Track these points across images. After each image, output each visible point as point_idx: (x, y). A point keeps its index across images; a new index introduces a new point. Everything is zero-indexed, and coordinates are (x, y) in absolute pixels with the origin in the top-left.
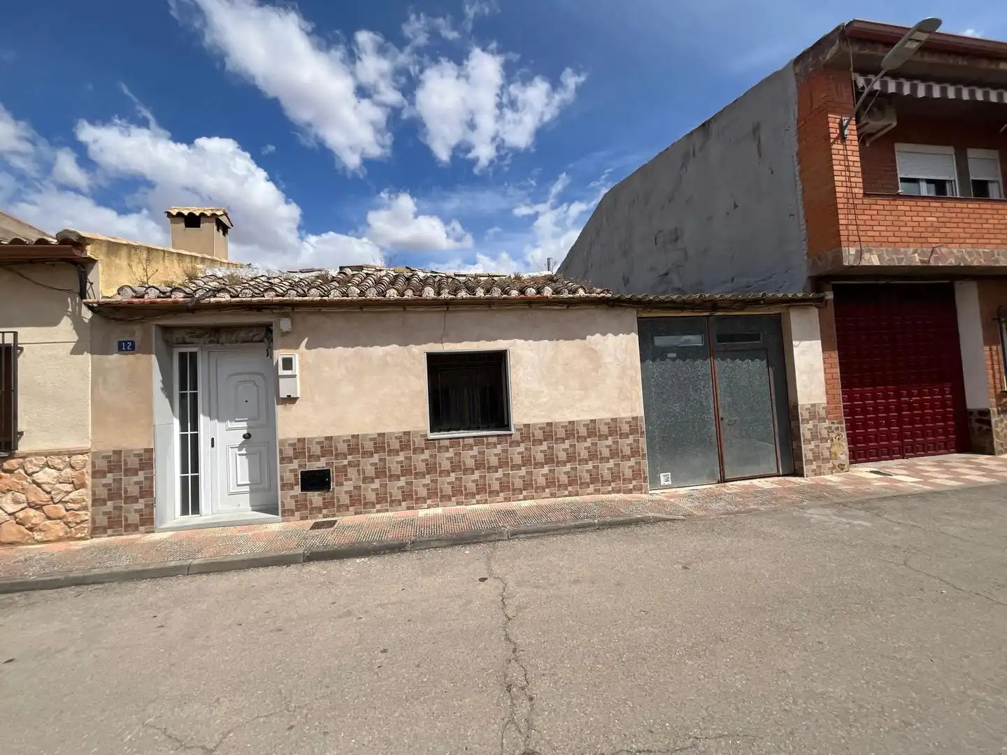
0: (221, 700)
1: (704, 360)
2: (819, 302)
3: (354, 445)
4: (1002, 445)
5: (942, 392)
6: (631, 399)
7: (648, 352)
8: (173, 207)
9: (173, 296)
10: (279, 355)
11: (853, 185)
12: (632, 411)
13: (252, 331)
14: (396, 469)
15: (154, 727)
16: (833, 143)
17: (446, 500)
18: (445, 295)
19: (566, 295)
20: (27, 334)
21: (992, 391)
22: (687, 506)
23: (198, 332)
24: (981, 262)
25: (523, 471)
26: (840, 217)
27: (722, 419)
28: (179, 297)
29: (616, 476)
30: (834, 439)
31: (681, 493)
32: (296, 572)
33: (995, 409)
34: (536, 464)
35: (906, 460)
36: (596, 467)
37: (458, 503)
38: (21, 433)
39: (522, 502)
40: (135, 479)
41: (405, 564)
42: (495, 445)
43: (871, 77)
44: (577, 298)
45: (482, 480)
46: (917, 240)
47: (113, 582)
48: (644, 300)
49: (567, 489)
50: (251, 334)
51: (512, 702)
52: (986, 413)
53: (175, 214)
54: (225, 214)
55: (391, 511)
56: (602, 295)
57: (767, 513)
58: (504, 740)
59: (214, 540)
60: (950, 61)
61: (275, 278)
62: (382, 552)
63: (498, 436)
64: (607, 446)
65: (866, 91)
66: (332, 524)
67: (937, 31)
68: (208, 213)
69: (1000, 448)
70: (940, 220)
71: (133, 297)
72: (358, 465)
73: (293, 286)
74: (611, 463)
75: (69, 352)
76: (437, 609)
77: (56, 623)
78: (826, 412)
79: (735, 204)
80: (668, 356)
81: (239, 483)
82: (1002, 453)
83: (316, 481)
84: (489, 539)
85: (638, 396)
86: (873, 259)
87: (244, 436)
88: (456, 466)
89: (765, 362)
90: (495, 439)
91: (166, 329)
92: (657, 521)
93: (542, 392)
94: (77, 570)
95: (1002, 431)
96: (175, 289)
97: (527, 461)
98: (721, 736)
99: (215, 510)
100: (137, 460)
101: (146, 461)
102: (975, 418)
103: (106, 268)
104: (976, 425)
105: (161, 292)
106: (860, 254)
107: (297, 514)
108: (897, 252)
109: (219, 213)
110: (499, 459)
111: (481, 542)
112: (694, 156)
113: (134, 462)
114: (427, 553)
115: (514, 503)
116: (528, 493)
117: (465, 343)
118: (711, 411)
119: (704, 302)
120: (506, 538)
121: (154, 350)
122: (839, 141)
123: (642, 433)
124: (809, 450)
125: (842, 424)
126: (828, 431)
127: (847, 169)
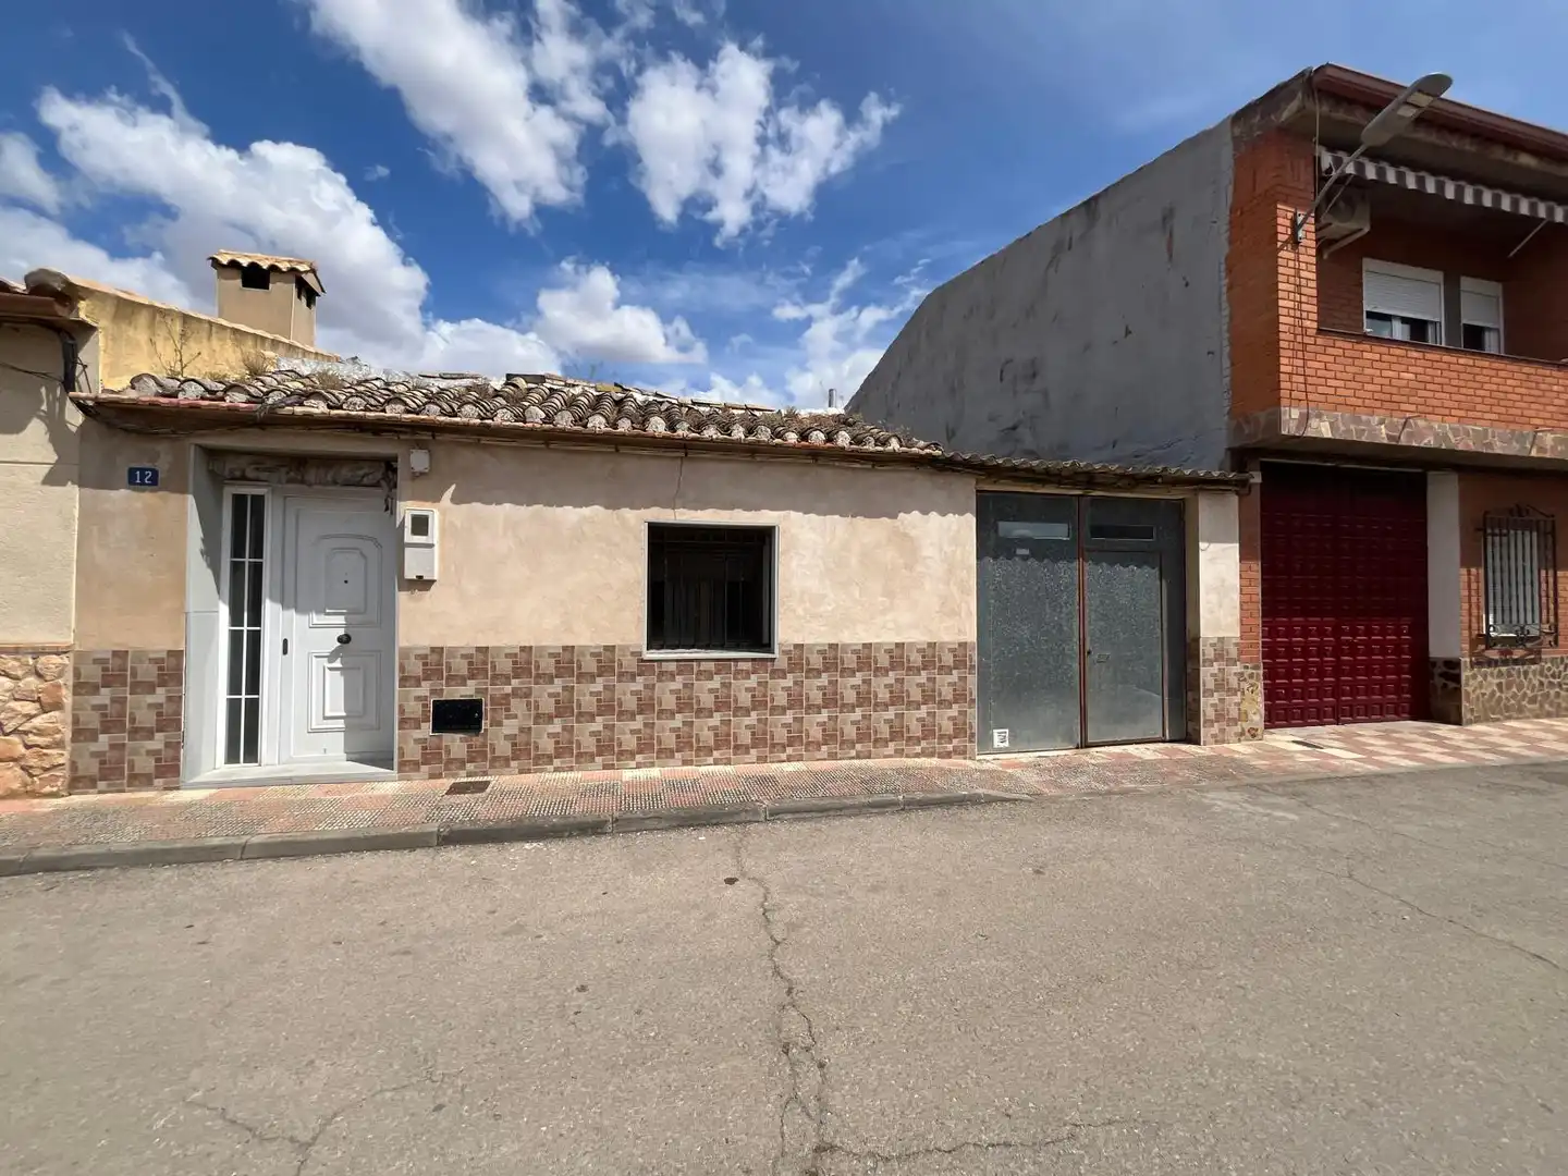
0: (317, 1062)
1: (1069, 562)
2: (1241, 487)
3: (524, 662)
4: (1472, 710)
5: (1398, 633)
6: (960, 615)
7: (990, 545)
8: (223, 251)
9: (228, 399)
10: (407, 509)
11: (1305, 315)
12: (960, 632)
13: (361, 468)
14: (589, 703)
15: (203, 1105)
16: (1281, 249)
17: (667, 757)
18: (683, 431)
19: (870, 447)
21: (1466, 633)
22: (1031, 779)
23: (269, 463)
24: (1468, 445)
25: (789, 717)
27: (1089, 653)
28: (238, 399)
29: (929, 731)
30: (1246, 692)
31: (1024, 760)
32: (427, 860)
33: (1468, 660)
34: (809, 707)
35: (1343, 727)
36: (900, 716)
37: (685, 763)
39: (785, 764)
40: (150, 699)
41: (604, 854)
42: (747, 675)
43: (1341, 154)
44: (889, 453)
45: (725, 728)
46: (1387, 405)
47: (112, 867)
48: (990, 464)
49: (854, 748)
50: (361, 473)
51: (792, 1069)
52: (1453, 665)
53: (225, 262)
55: (578, 770)
56: (928, 451)
57: (1151, 795)
58: (785, 1127)
59: (288, 805)
60: (1455, 143)
61: (398, 383)
62: (567, 834)
63: (754, 660)
64: (918, 685)
65: (1334, 174)
66: (483, 786)
67: (1442, 96)
68: (284, 266)
69: (1469, 716)
70: (1420, 378)
71: (158, 394)
72: (527, 695)
73: (432, 398)
74: (923, 711)
75: (41, 478)
76: (662, 925)
77: (15, 934)
78: (1239, 649)
79: (1127, 328)
80: (1017, 553)
81: (328, 714)
82: (1470, 722)
83: (457, 716)
84: (737, 819)
85: (969, 608)
86: (1323, 429)
87: (340, 640)
88: (685, 704)
89: (1156, 572)
90: (748, 665)
91: (212, 454)
92: (990, 800)
93: (825, 596)
94: (47, 846)
95: (1474, 691)
96: (231, 387)
97: (795, 701)
98: (1110, 1123)
99: (283, 759)
100: (154, 670)
101: (171, 670)
102: (1439, 671)
103: (110, 343)
104: (1439, 681)
105: (207, 390)
106: (1305, 419)
107: (425, 768)
108: (1358, 421)
109: (302, 268)
110: (753, 696)
111: (724, 824)
112: (1070, 248)
113: (149, 673)
114: (641, 839)
115: (774, 766)
116: (794, 750)
117: (710, 511)
118: (1075, 640)
119: (1076, 473)
120: (762, 819)
121: (191, 488)
122: (1290, 247)
123: (972, 667)
124: (1210, 706)
125: (1259, 669)
126: (1238, 679)
127: (1297, 289)
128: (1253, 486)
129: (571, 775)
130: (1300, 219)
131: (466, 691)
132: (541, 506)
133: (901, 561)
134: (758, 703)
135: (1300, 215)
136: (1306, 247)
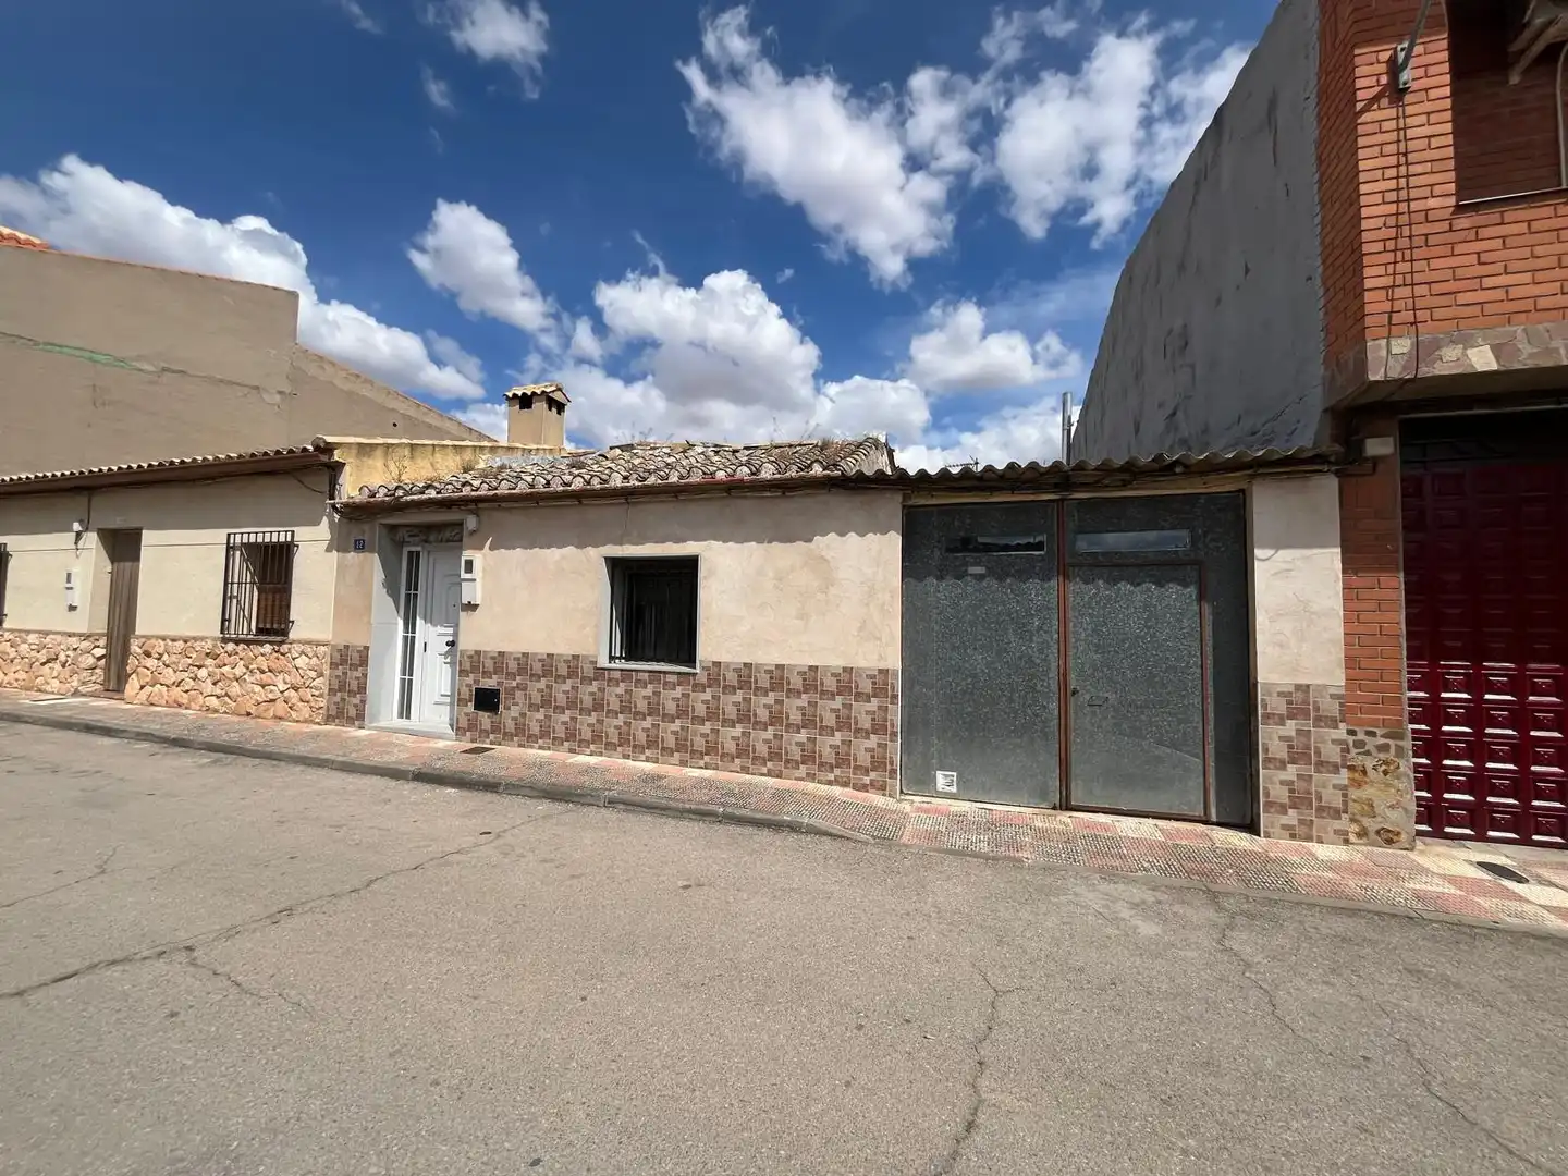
1: (1043, 581)
2: (1347, 464)
3: (524, 664)
6: (880, 639)
10: (467, 554)
11: (1414, 193)
12: (881, 658)
14: (562, 699)
16: (1362, 111)
17: (612, 749)
18: (632, 482)
19: (791, 474)
20: (303, 534)
23: (416, 531)
25: (707, 728)
26: (1367, 272)
27: (1074, 692)
28: (400, 493)
29: (842, 760)
30: (1369, 771)
34: (725, 721)
36: (812, 740)
37: (626, 757)
38: (293, 622)
39: (702, 771)
40: (357, 674)
42: (674, 686)
45: (655, 731)
49: (765, 765)
53: (512, 396)
54: (559, 389)
55: (552, 750)
56: (826, 472)
63: (679, 673)
64: (832, 710)
66: (485, 751)
68: (539, 392)
71: (369, 497)
72: (525, 689)
74: (837, 738)
75: (325, 549)
78: (1342, 704)
79: (1246, 266)
80: (969, 572)
81: (444, 693)
83: (487, 700)
85: (892, 635)
86: (1474, 360)
87: (447, 644)
88: (626, 707)
89: (1192, 590)
90: (673, 678)
91: (393, 528)
93: (742, 618)
97: (712, 714)
99: (422, 718)
100: (358, 656)
101: (364, 658)
105: (388, 491)
107: (468, 734)
109: (548, 390)
110: (678, 706)
111: (572, 802)
113: (356, 658)
116: (711, 759)
117: (648, 545)
118: (1051, 675)
119: (1042, 474)
120: (601, 804)
121: (377, 549)
122: (1385, 102)
123: (894, 697)
124: (1282, 783)
125: (1402, 739)
126: (1342, 750)
127: (1403, 160)
128: (1376, 460)
129: (542, 753)
131: (490, 683)
132: (537, 549)
133: (816, 584)
134: (682, 712)
135: (1402, 50)
136: (1426, 90)
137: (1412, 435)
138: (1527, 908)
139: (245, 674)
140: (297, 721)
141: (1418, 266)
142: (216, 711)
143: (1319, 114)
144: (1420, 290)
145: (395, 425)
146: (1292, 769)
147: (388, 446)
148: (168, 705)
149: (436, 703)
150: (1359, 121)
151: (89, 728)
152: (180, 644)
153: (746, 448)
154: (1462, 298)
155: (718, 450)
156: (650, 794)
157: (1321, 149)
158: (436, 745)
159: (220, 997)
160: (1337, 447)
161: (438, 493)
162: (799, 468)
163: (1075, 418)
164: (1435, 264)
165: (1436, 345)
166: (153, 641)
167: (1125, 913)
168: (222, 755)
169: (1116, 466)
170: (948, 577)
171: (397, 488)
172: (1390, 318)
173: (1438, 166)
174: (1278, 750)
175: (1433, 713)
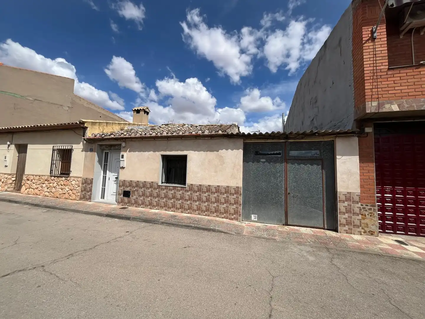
1: (281, 163)
2: (360, 134)
3: (137, 184)
6: (237, 178)
10: (122, 153)
12: (237, 183)
14: (148, 194)
16: (364, 43)
17: (162, 208)
18: (169, 134)
19: (213, 133)
20: (75, 146)
23: (107, 146)
25: (189, 202)
26: (366, 85)
27: (289, 193)
28: (103, 136)
29: (226, 212)
30: (367, 216)
34: (194, 200)
36: (218, 206)
37: (166, 210)
38: (71, 171)
39: (186, 214)
40: (89, 186)
42: (180, 191)
45: (174, 203)
49: (205, 213)
53: (134, 110)
54: (148, 108)
55: (145, 208)
63: (181, 187)
64: (224, 198)
66: (126, 208)
68: (142, 109)
71: (94, 136)
72: (138, 191)
74: (225, 205)
75: (81, 151)
78: (359, 198)
79: (333, 82)
80: (261, 161)
81: (114, 192)
83: (127, 194)
84: (154, 222)
85: (240, 177)
86: (393, 108)
87: (116, 178)
88: (166, 196)
89: (320, 167)
90: (180, 189)
91: (101, 145)
93: (199, 172)
97: (190, 199)
99: (108, 199)
105: (100, 135)
106: (378, 106)
107: (121, 203)
109: (144, 108)
110: (181, 196)
111: (152, 223)
112: (322, 58)
113: (89, 182)
116: (190, 211)
117: (173, 152)
118: (283, 189)
119: (281, 135)
120: (160, 224)
121: (96, 151)
122: (370, 41)
123: (241, 194)
124: (344, 218)
125: (375, 207)
126: (360, 210)
127: (375, 56)
128: (367, 133)
129: (142, 209)
130: (374, 30)
131: (128, 189)
132: (142, 152)
133: (219, 163)
134: (182, 198)
135: (374, 28)
136: (380, 38)
137: (377, 127)
138: (409, 252)
139: (56, 186)
140: (72, 199)
141: (379, 83)
142: (48, 196)
143: (353, 44)
144: (379, 90)
145: (100, 117)
146: (347, 214)
147: (100, 123)
148: (33, 194)
149: (112, 195)
150: (364, 46)
151: (10, 201)
152: (38, 177)
153: (199, 126)
154: (390, 92)
155: (192, 126)
156: (173, 221)
157: (353, 52)
158: (112, 207)
159: (53, 281)
160: (358, 130)
161: (114, 136)
162: (215, 132)
163: (285, 120)
164: (383, 83)
165: (383, 104)
166: (30, 176)
167: (305, 254)
168: (49, 209)
169: (300, 133)
170: (255, 162)
171: (103, 134)
172: (372, 96)
173: (383, 58)
174: (343, 209)
175: (382, 200)
